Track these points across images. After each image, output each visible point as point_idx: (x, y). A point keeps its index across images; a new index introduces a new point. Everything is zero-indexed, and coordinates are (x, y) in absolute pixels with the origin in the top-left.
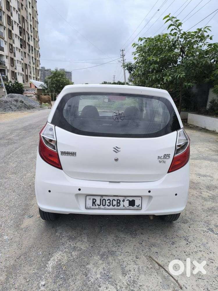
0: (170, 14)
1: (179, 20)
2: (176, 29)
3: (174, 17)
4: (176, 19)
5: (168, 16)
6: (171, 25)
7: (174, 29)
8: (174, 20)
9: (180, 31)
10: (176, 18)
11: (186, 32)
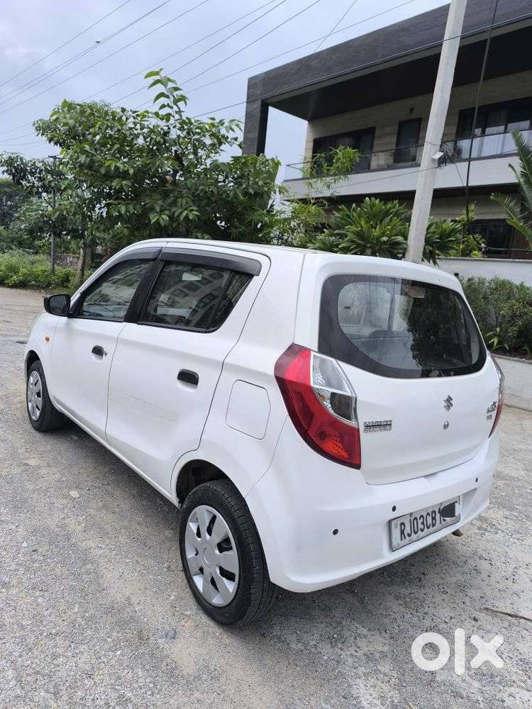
0: (161, 70)
1: (180, 89)
2: (172, 108)
3: (171, 78)
4: (175, 86)
5: (157, 73)
6: (162, 95)
7: (166, 104)
8: (170, 85)
9: (179, 112)
10: (176, 84)
11: (193, 121)
